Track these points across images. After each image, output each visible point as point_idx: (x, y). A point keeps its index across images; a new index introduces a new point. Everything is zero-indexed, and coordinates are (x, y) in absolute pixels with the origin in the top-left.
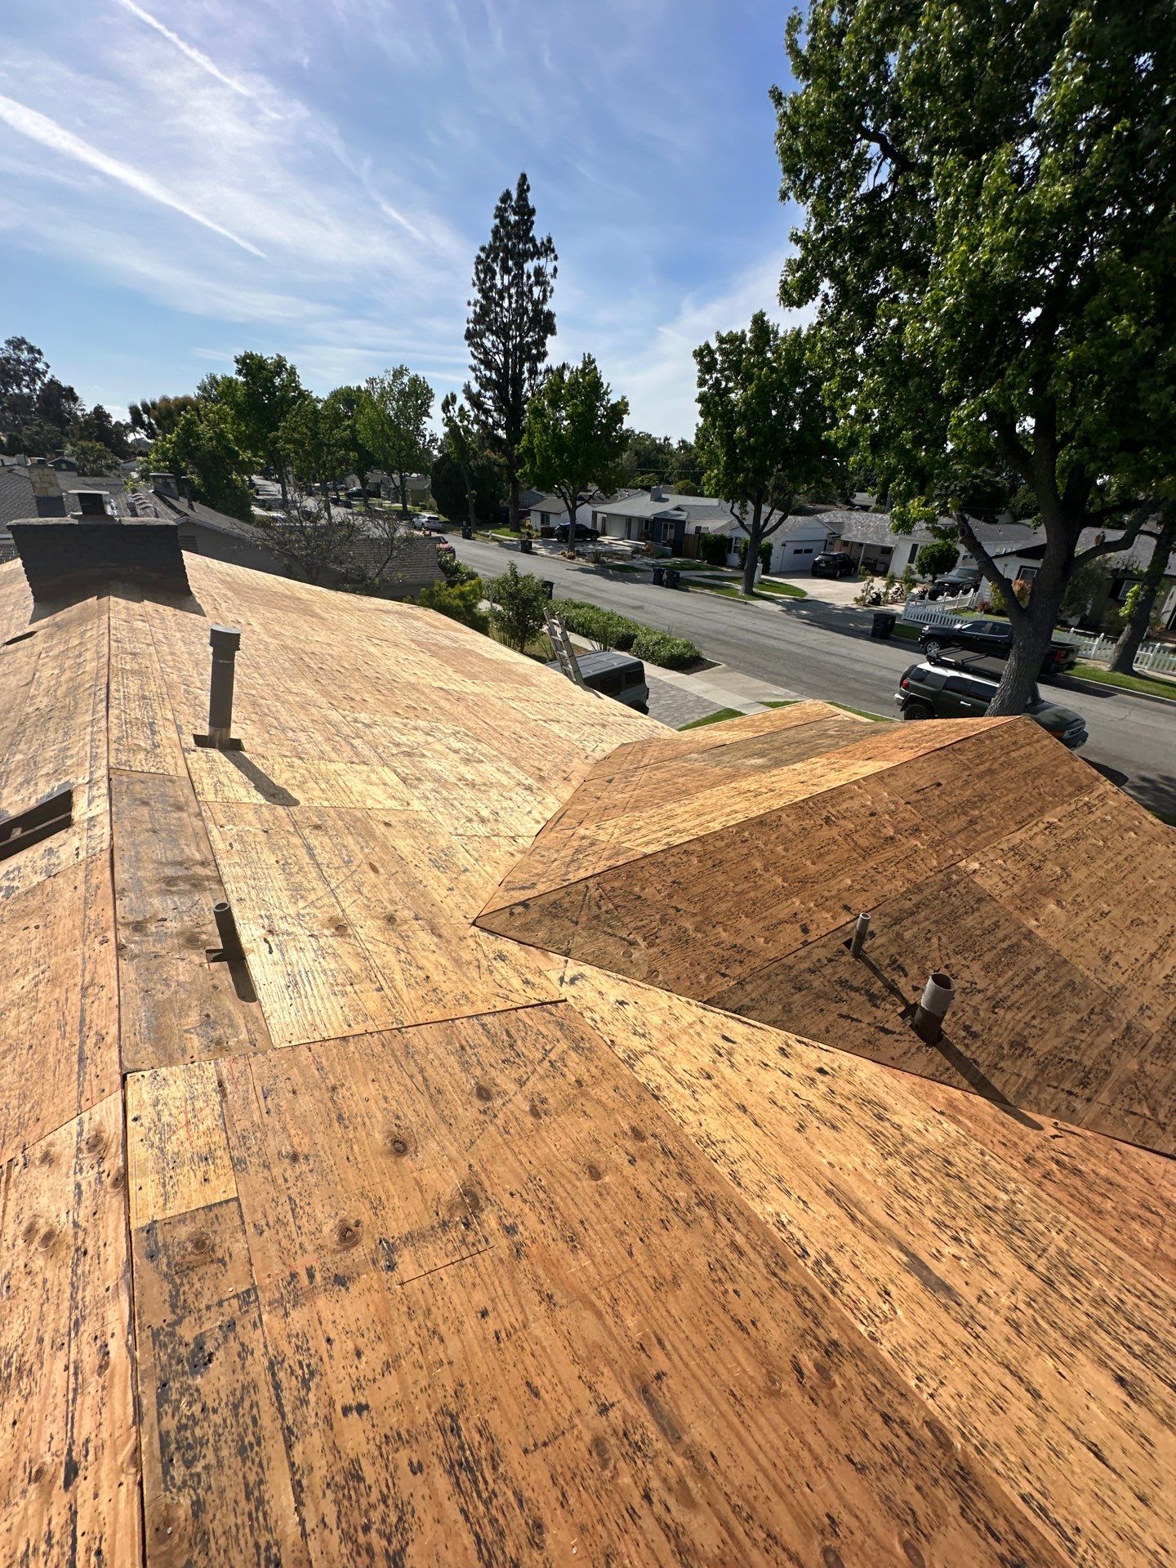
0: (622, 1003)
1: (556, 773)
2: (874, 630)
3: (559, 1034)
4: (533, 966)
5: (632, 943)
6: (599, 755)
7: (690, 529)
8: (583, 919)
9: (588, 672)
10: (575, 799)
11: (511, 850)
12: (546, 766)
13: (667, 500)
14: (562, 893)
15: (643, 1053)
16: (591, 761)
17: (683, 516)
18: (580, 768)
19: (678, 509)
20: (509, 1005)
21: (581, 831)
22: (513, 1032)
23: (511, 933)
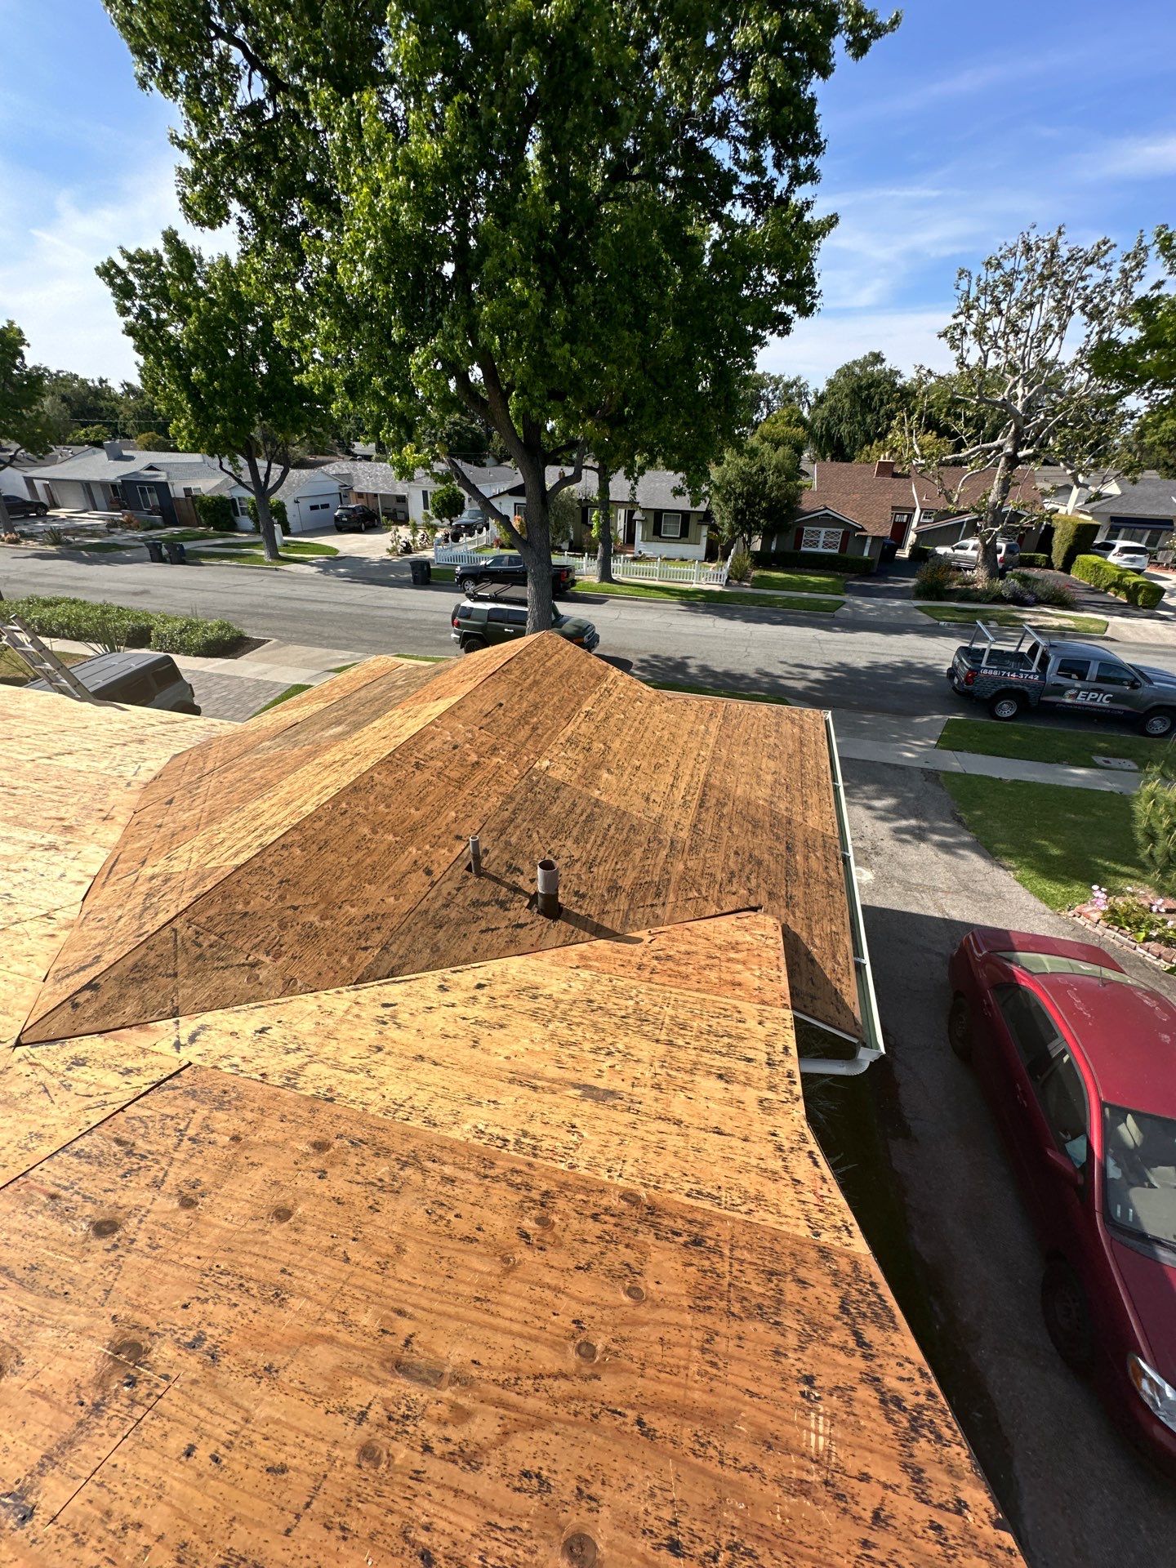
0: (262, 1031)
2: (414, 577)
3: (193, 1104)
4: (130, 1049)
5: (253, 965)
6: (145, 777)
7: (177, 491)
8: (182, 967)
10: (127, 838)
11: (49, 931)
12: (70, 813)
13: (131, 458)
14: (143, 951)
16: (136, 786)
17: (162, 477)
19: (151, 468)
20: (109, 1110)
21: (148, 871)
22: (125, 1136)
23: (86, 1028)
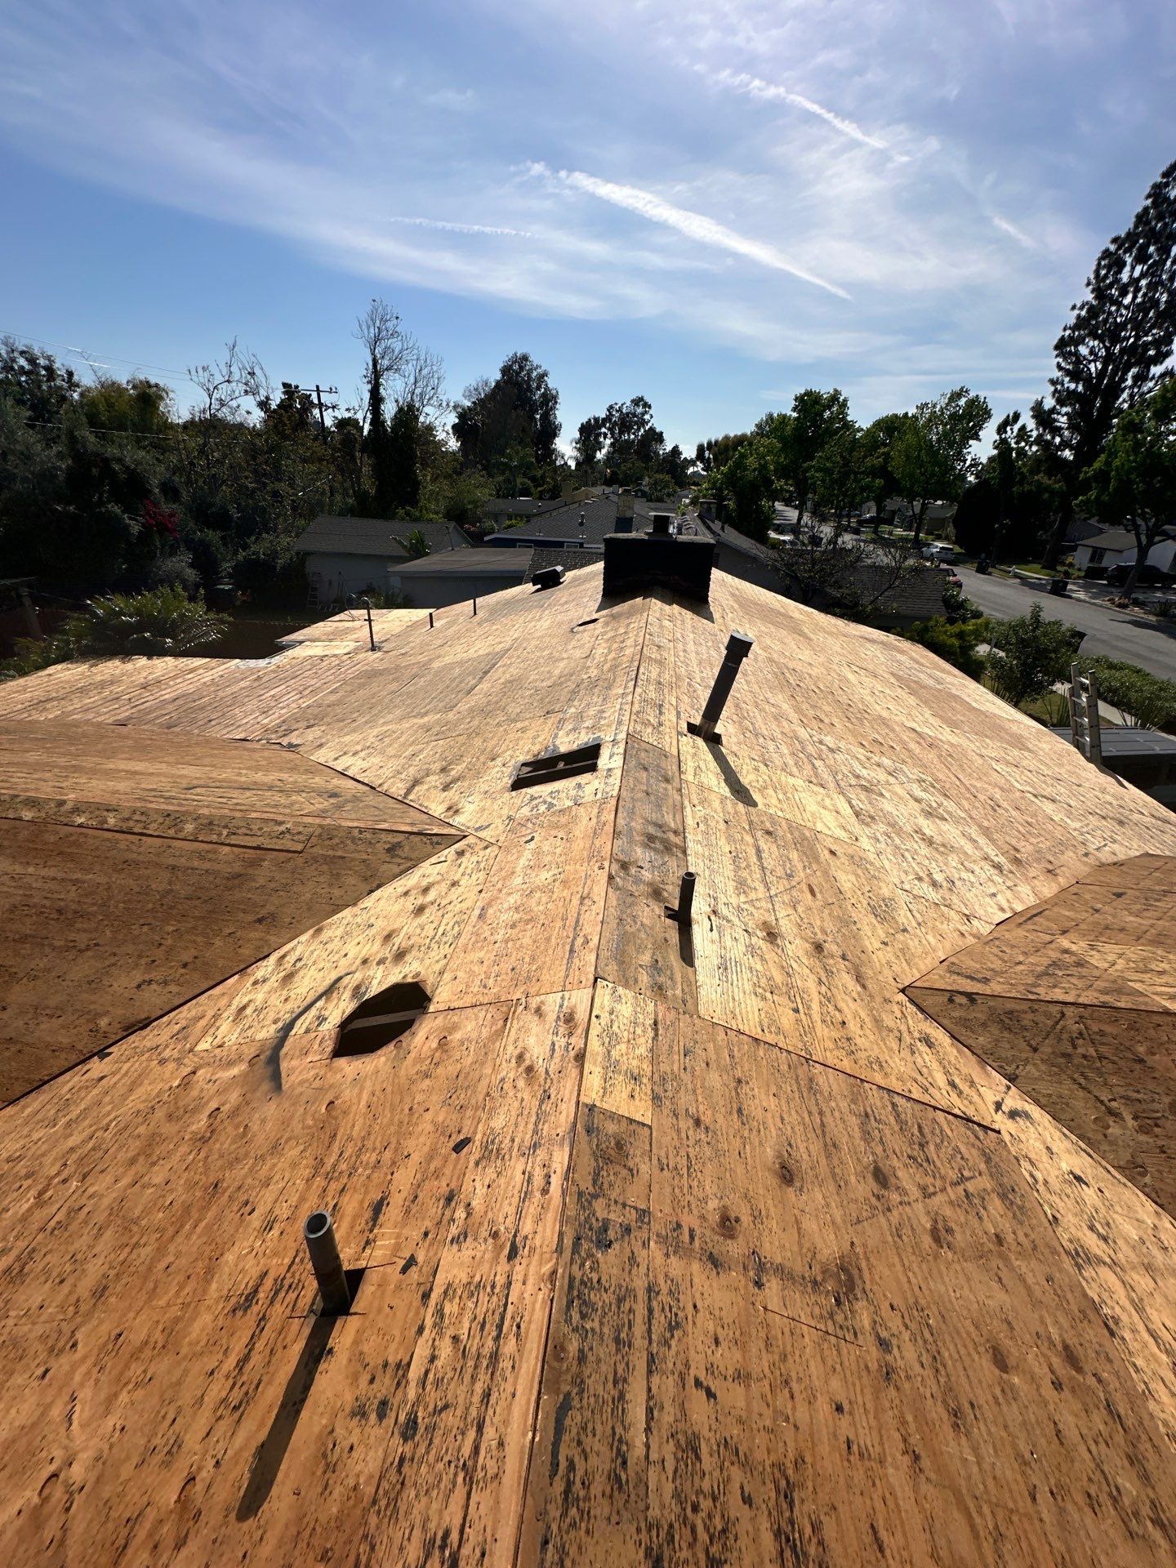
0: (1078, 1179)
1: (1038, 860)
4: (965, 1070)
5: (1111, 1112)
6: (1105, 856)
8: (1046, 1049)
9: (1109, 750)
10: (1061, 898)
11: (963, 928)
12: (1026, 849)
14: (1024, 1006)
15: (1101, 1262)
16: (1091, 860)
18: (1073, 865)
20: (926, 1098)
21: (1065, 943)
22: (926, 1130)
23: (945, 1022)
